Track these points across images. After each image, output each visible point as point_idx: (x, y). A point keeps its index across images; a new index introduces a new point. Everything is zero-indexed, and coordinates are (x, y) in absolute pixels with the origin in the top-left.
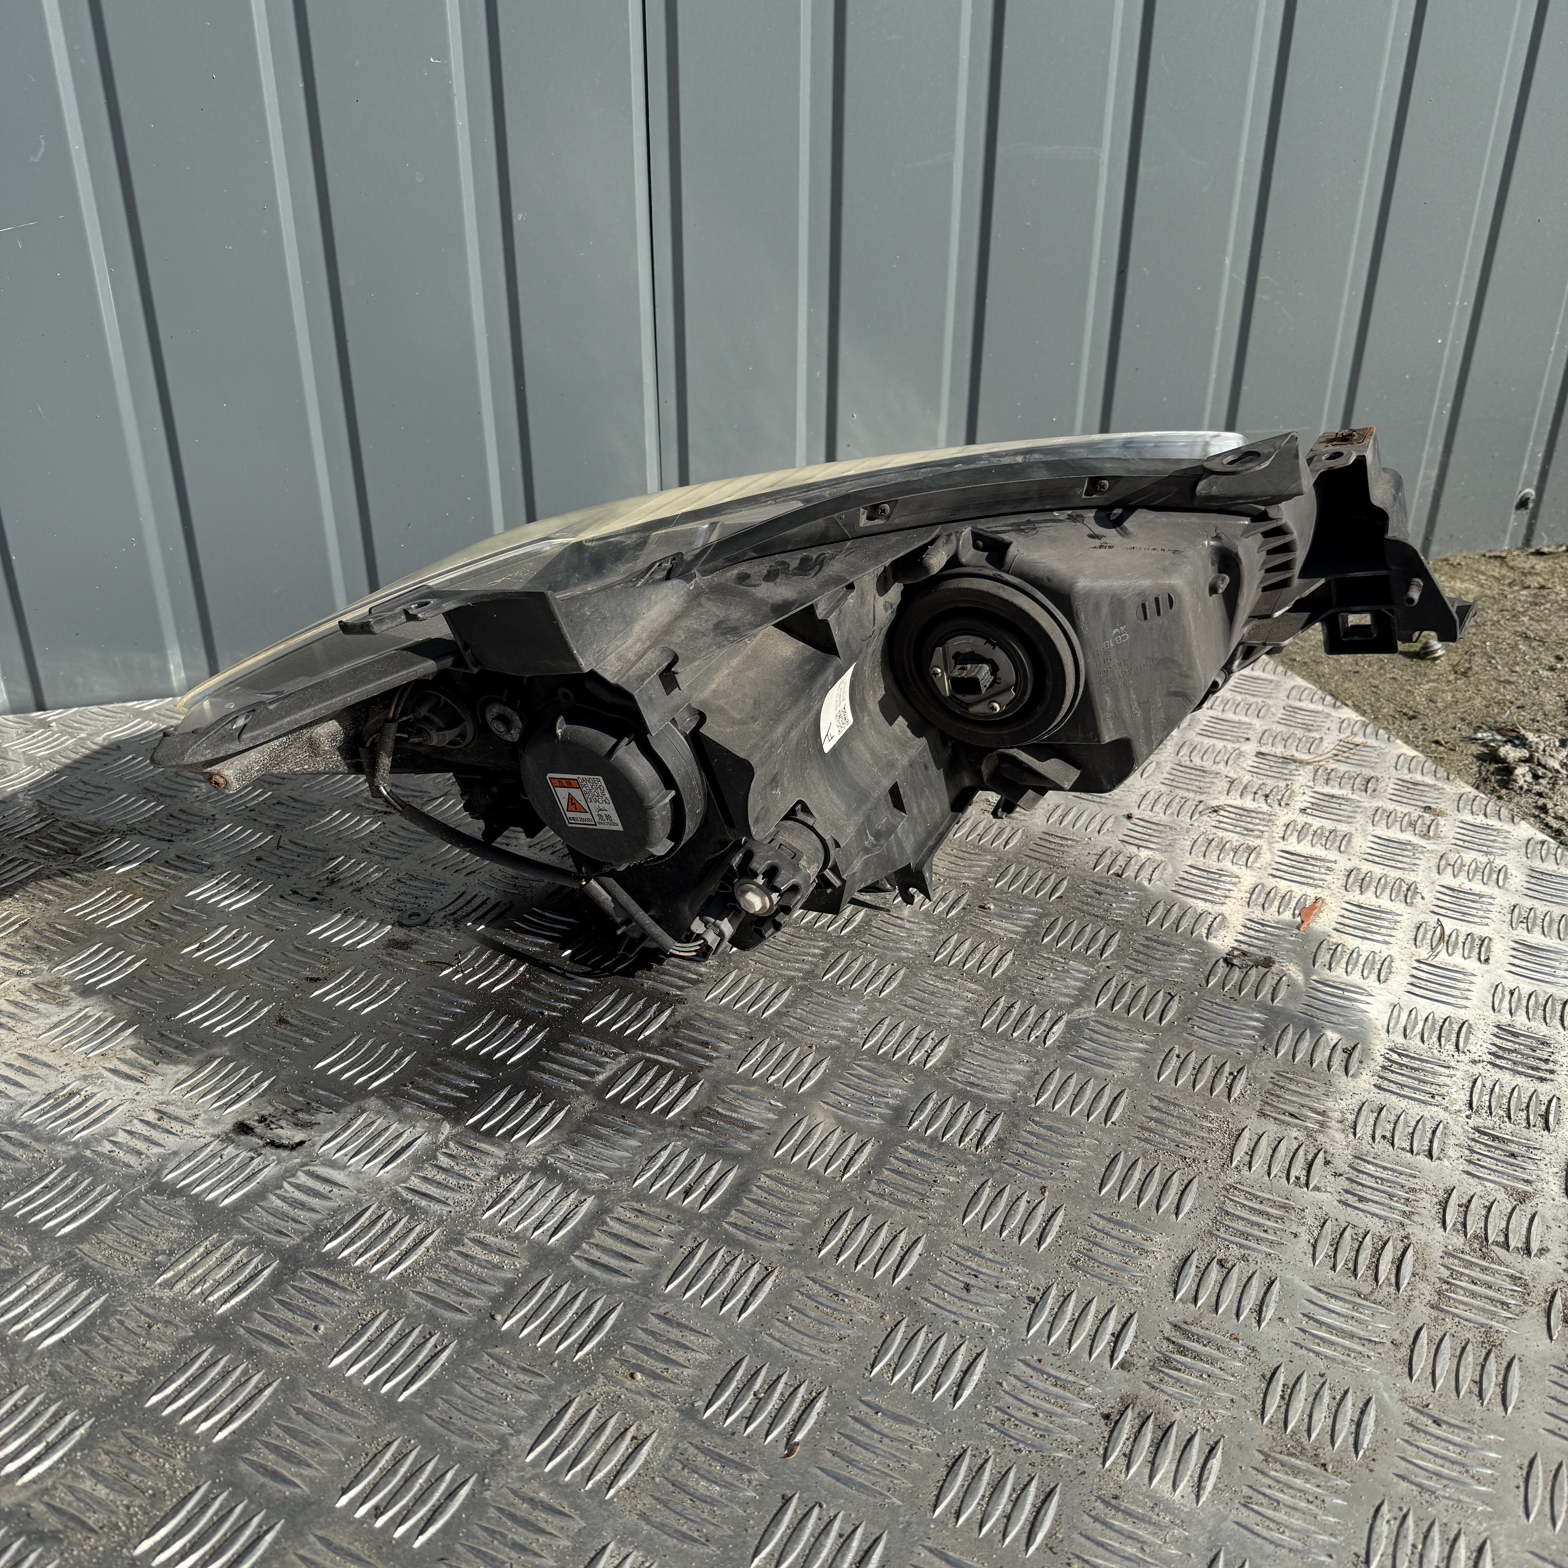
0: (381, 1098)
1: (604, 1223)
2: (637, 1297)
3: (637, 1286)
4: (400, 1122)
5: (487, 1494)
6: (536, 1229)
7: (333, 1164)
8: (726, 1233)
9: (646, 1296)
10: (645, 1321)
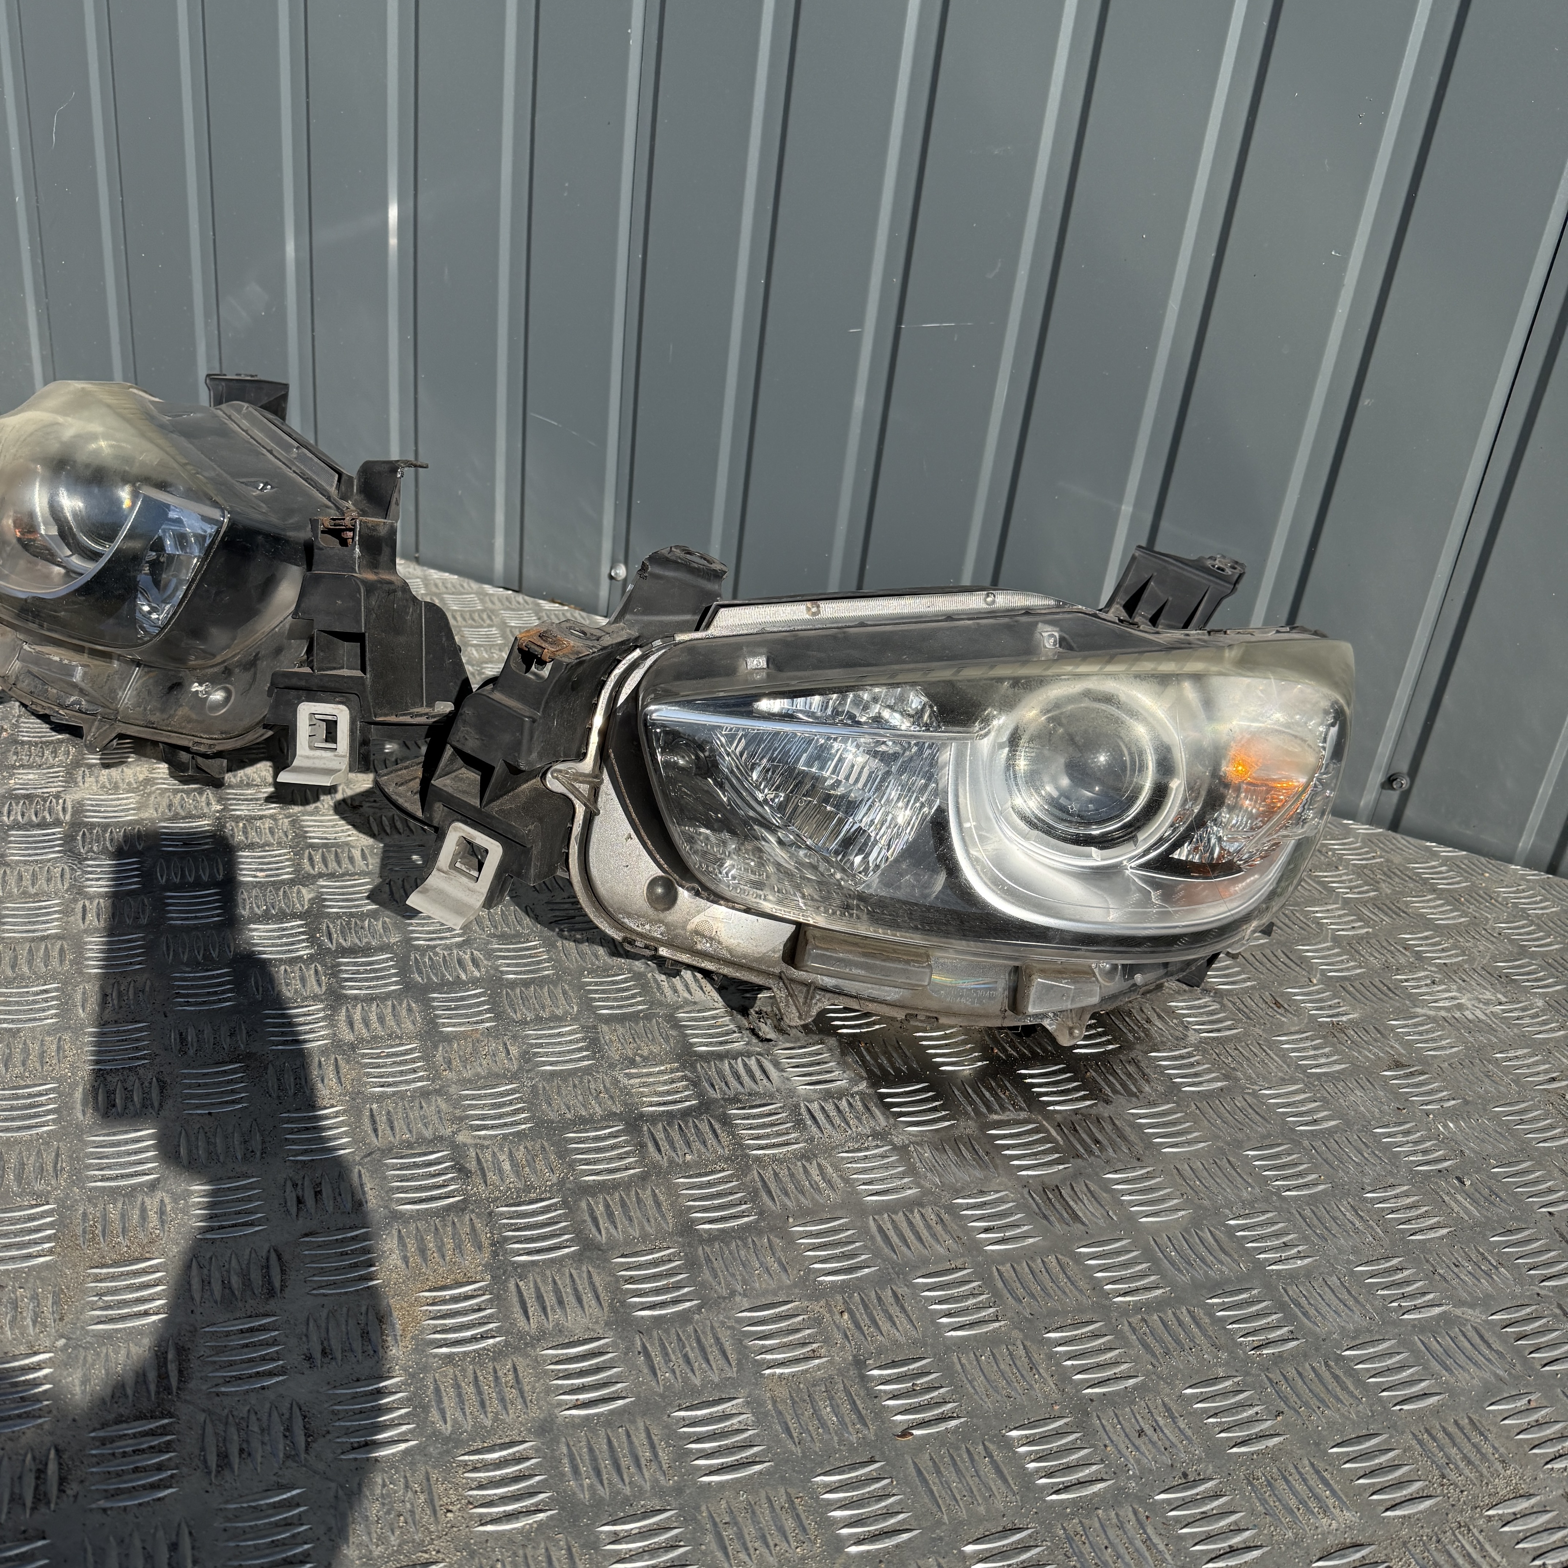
0: (840, 1042)
1: (912, 1212)
2: (891, 1271)
3: (898, 1264)
4: (838, 1063)
5: (697, 1317)
6: (864, 1184)
7: (776, 1064)
8: (991, 1274)
9: (898, 1274)
10: (883, 1289)
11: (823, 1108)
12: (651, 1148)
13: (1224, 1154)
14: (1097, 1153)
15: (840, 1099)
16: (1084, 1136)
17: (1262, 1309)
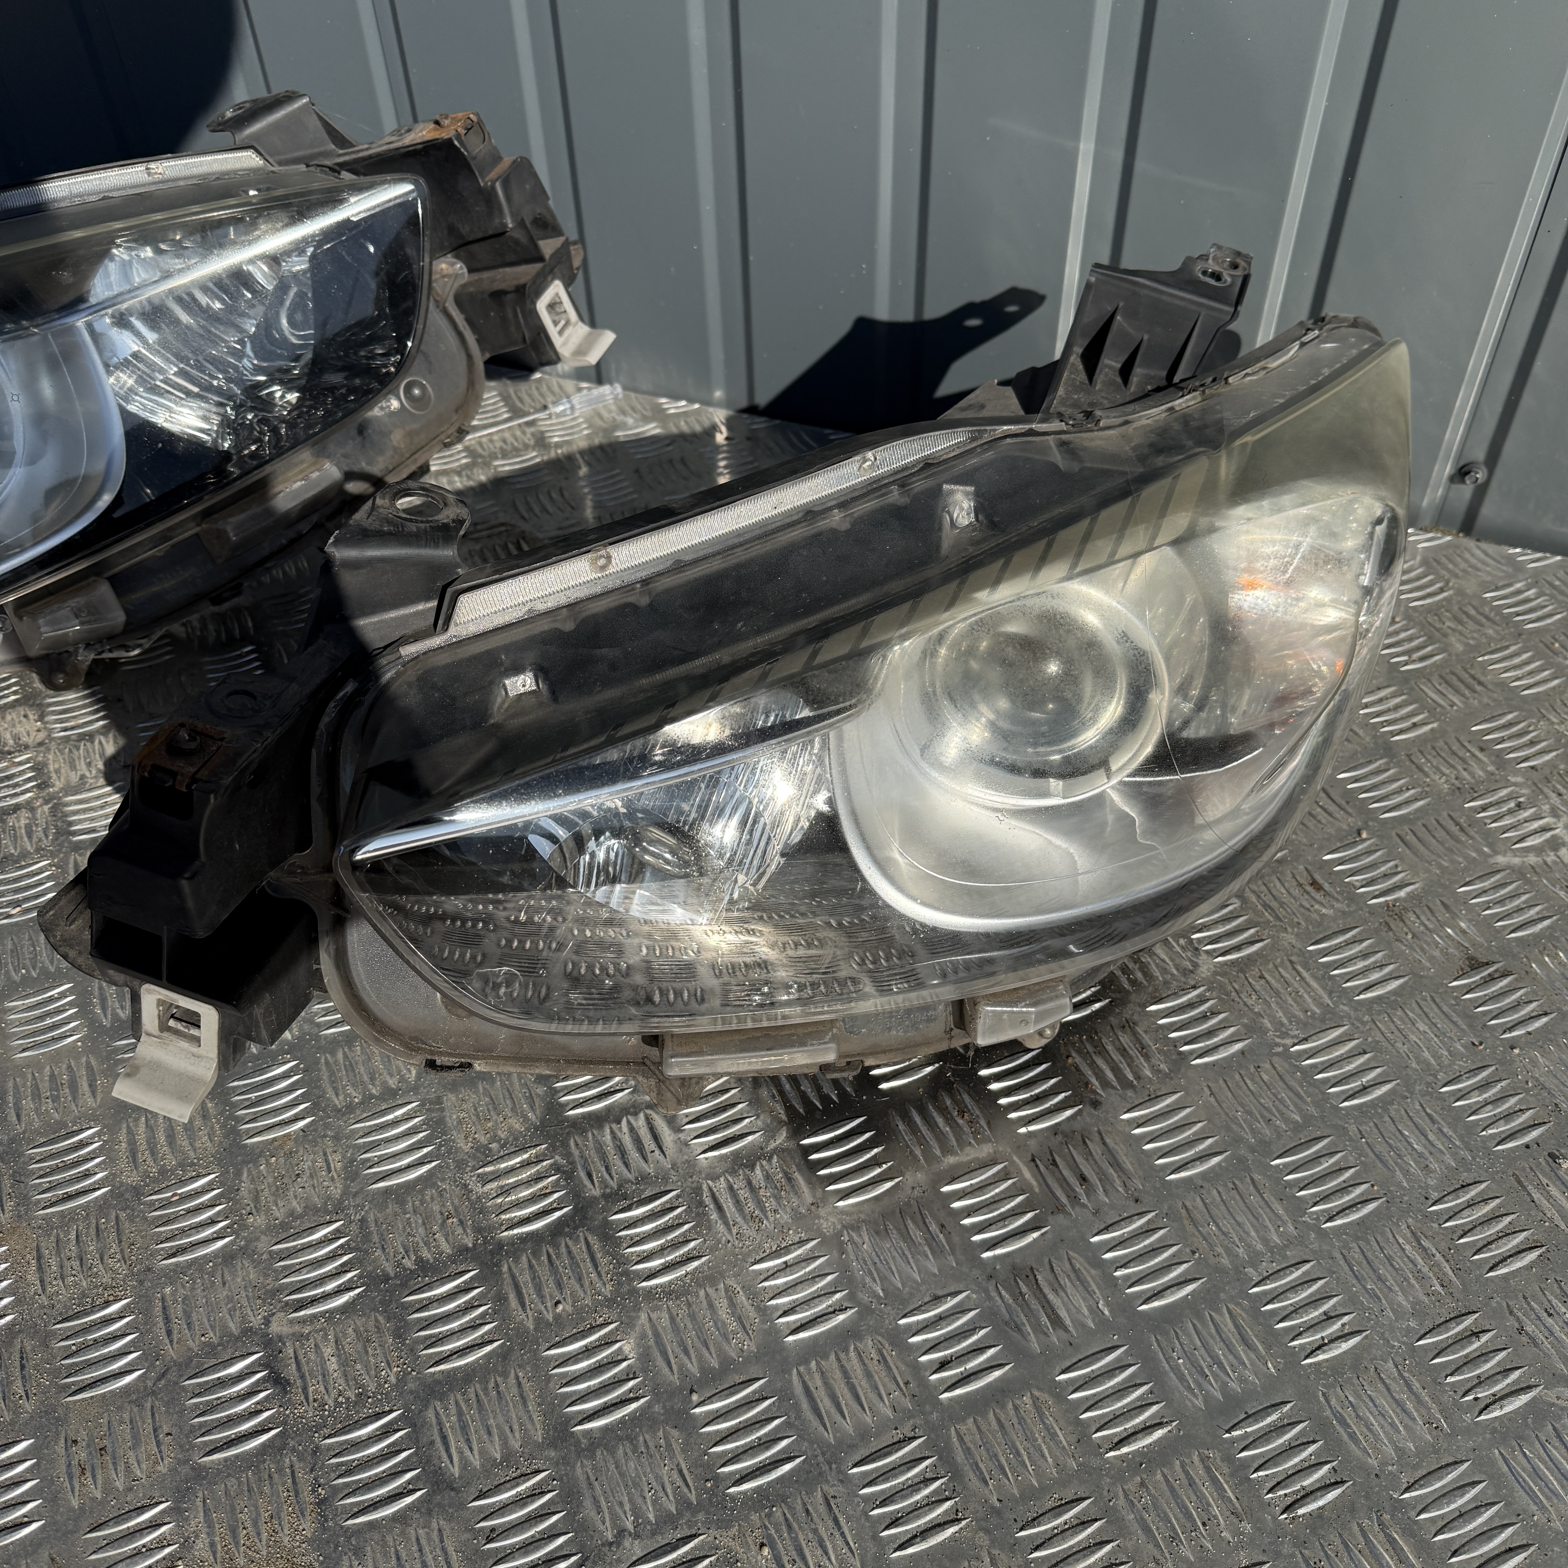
1: (846, 1350)
2: (820, 1459)
3: (829, 1445)
4: (751, 1103)
6: (785, 1314)
7: (671, 1121)
8: (948, 1441)
9: (829, 1463)
10: (811, 1492)
11: (730, 1188)
12: (513, 1302)
13: (1248, 1169)
14: (1084, 1200)
15: (752, 1168)
16: (1066, 1173)
17: (1296, 1437)
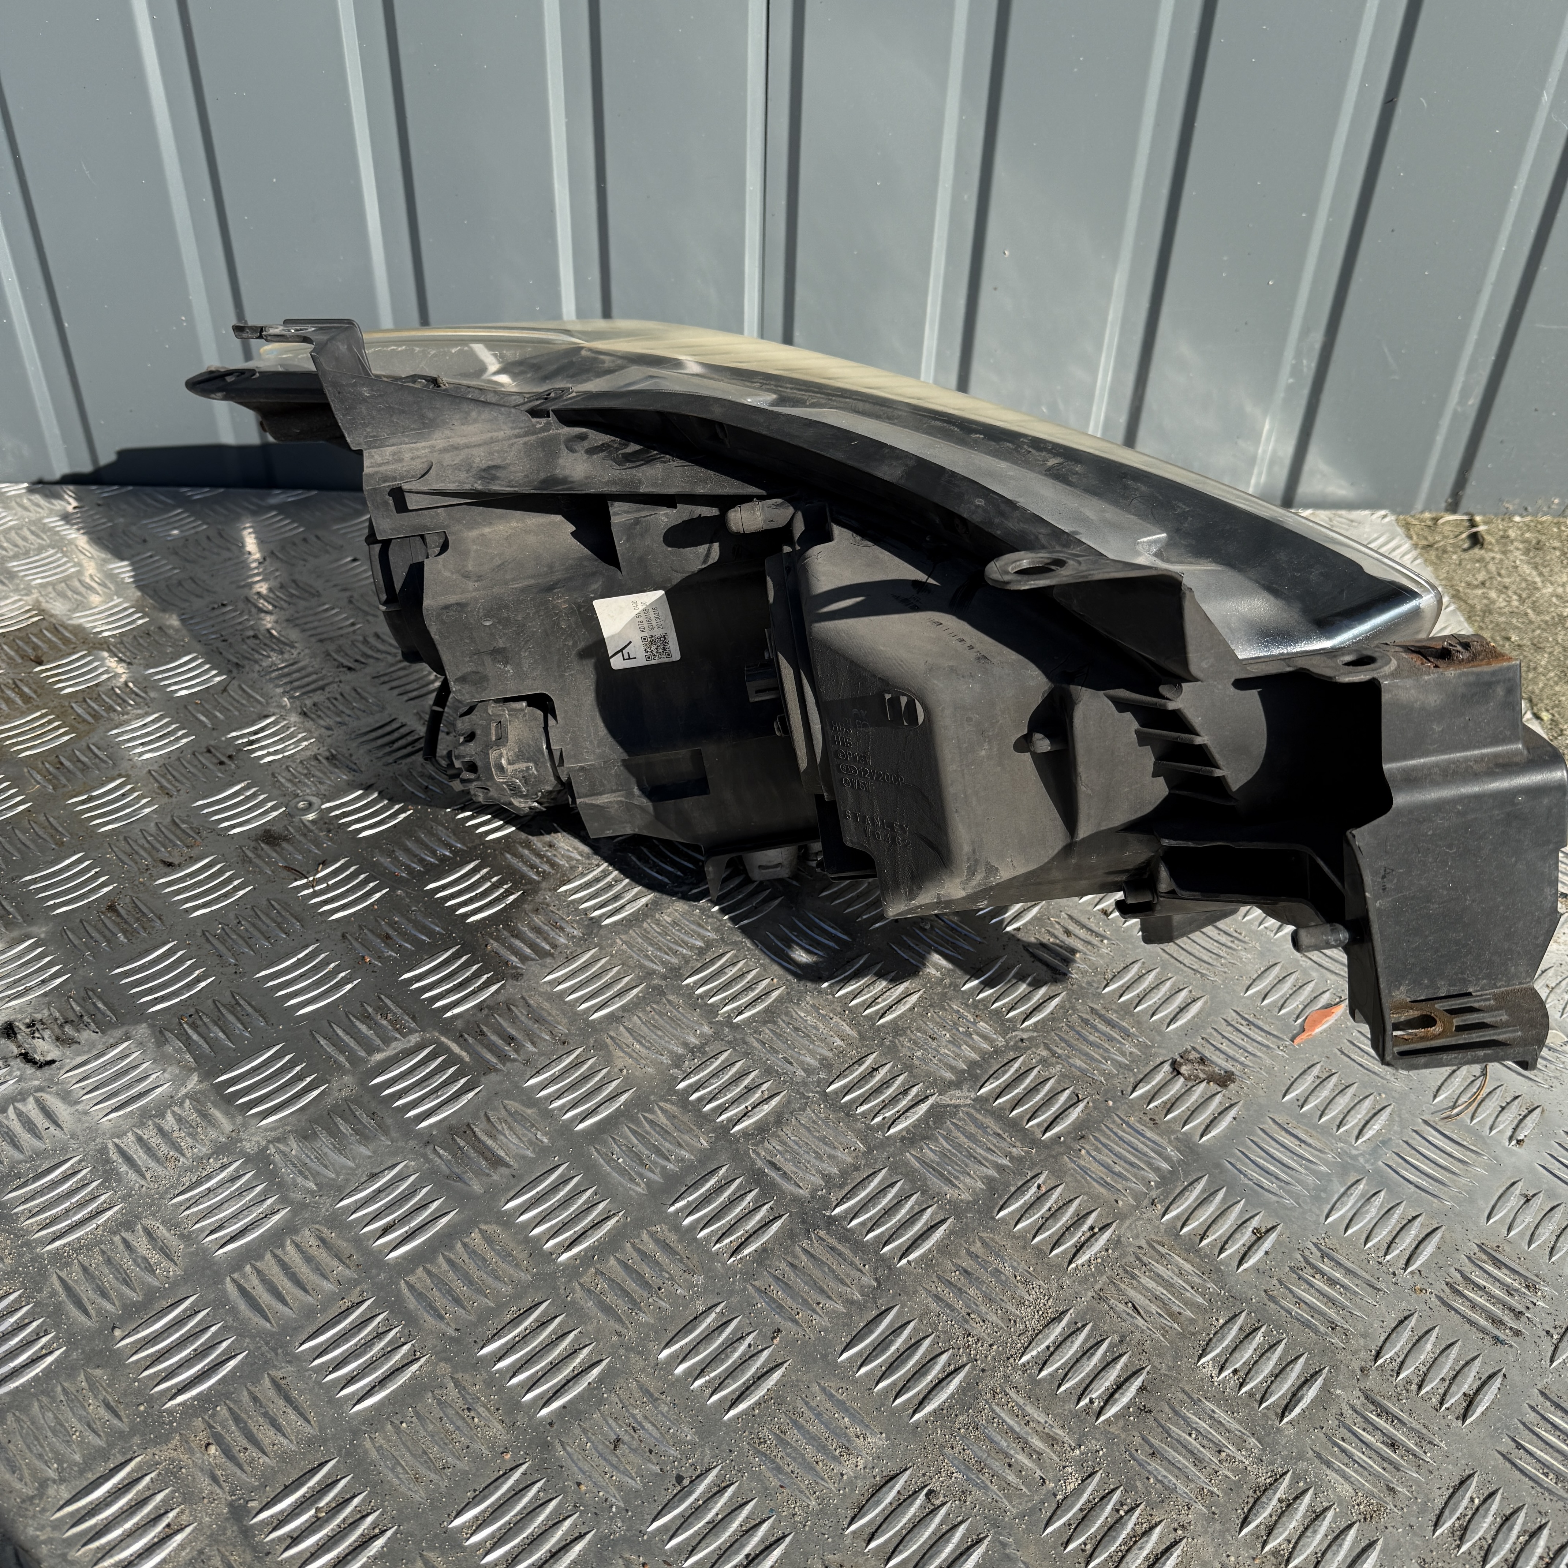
0: (152, 1026)
1: (282, 1246)
2: (265, 1349)
3: (272, 1335)
6: (212, 1232)
7: (66, 1096)
8: (399, 1294)
9: (274, 1350)
10: (257, 1381)
11: (140, 1139)
13: (663, 994)
14: (513, 1056)
15: (162, 1116)
16: (494, 1038)
17: (734, 1192)
